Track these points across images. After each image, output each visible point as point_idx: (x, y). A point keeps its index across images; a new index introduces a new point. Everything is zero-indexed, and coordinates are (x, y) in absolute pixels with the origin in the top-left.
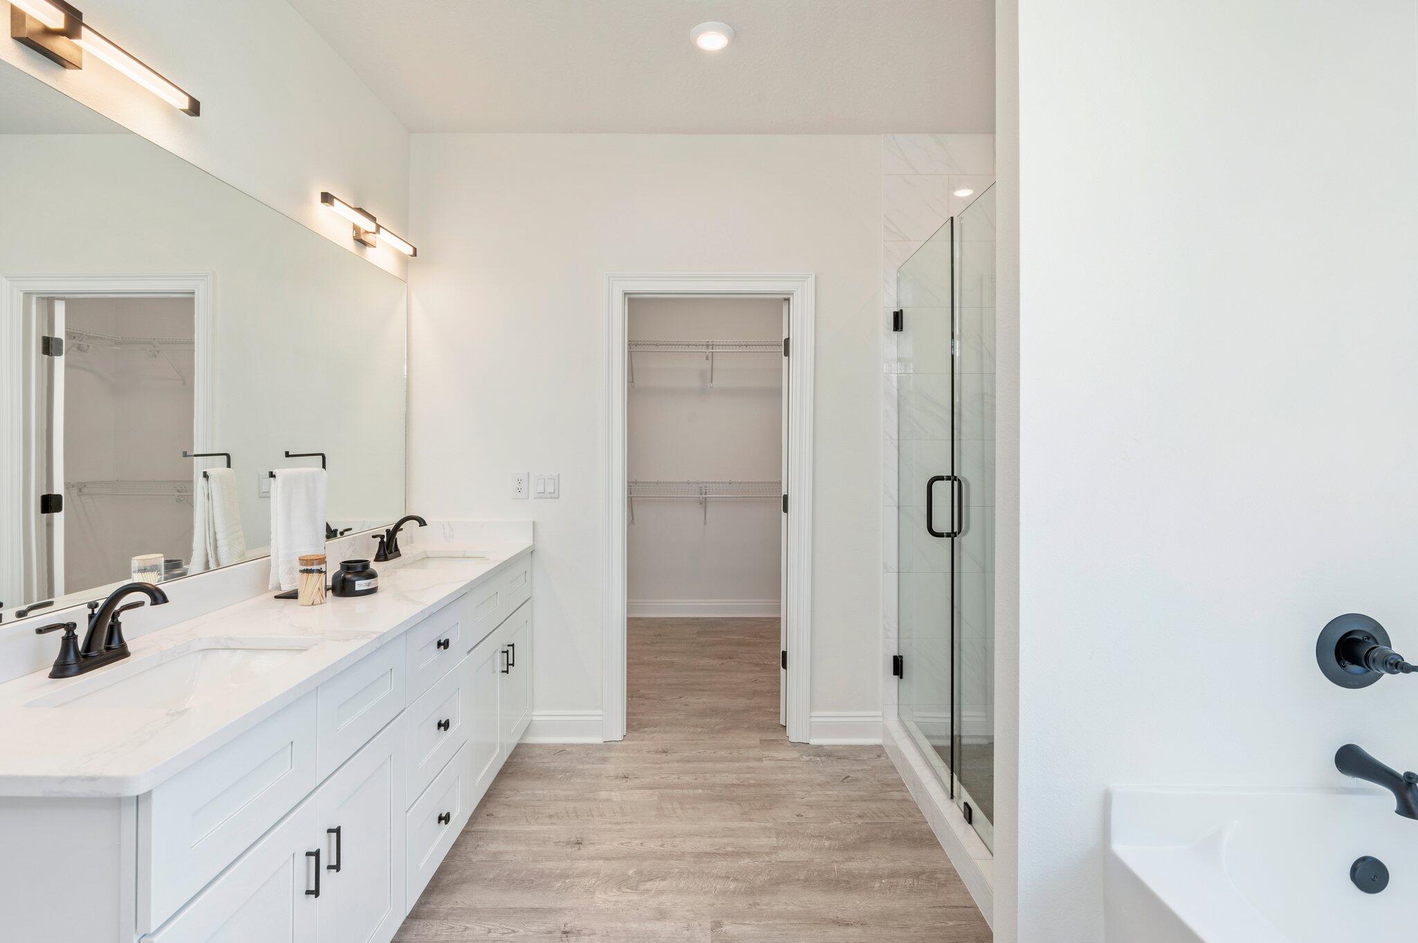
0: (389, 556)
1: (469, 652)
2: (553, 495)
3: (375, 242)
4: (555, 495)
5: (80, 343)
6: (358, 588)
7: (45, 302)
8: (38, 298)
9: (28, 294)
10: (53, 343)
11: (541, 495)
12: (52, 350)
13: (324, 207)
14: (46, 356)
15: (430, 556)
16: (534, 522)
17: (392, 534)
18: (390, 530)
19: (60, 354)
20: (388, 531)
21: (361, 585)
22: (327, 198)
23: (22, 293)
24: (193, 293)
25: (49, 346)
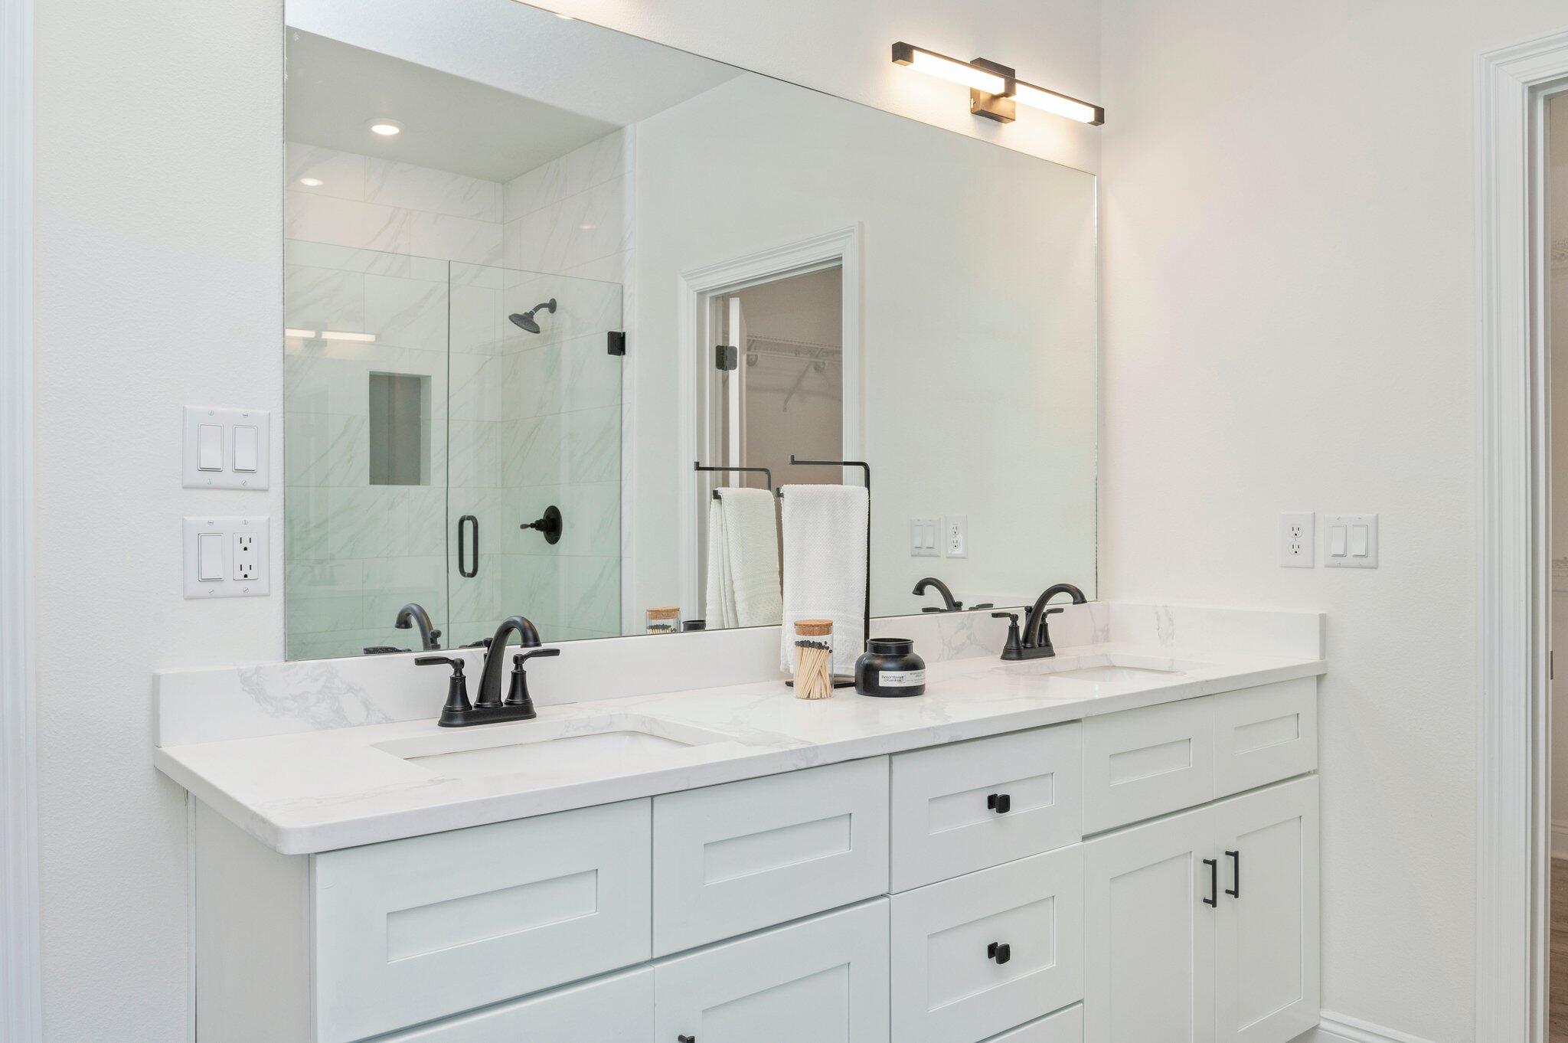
0: (1024, 652)
1: (1085, 838)
2: (1364, 562)
3: (1014, 112)
4: (1368, 562)
5: (816, 360)
6: (882, 683)
7: (720, 302)
8: (711, 298)
9: (701, 294)
10: (727, 353)
11: (1338, 561)
12: (727, 363)
13: (899, 68)
14: (721, 371)
15: (1117, 663)
16: (1323, 618)
17: (1036, 613)
18: (1031, 608)
19: (734, 367)
20: (1029, 610)
21: (888, 678)
22: (902, 52)
23: (695, 293)
24: (840, 259)
25: (724, 358)
